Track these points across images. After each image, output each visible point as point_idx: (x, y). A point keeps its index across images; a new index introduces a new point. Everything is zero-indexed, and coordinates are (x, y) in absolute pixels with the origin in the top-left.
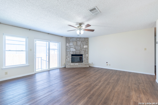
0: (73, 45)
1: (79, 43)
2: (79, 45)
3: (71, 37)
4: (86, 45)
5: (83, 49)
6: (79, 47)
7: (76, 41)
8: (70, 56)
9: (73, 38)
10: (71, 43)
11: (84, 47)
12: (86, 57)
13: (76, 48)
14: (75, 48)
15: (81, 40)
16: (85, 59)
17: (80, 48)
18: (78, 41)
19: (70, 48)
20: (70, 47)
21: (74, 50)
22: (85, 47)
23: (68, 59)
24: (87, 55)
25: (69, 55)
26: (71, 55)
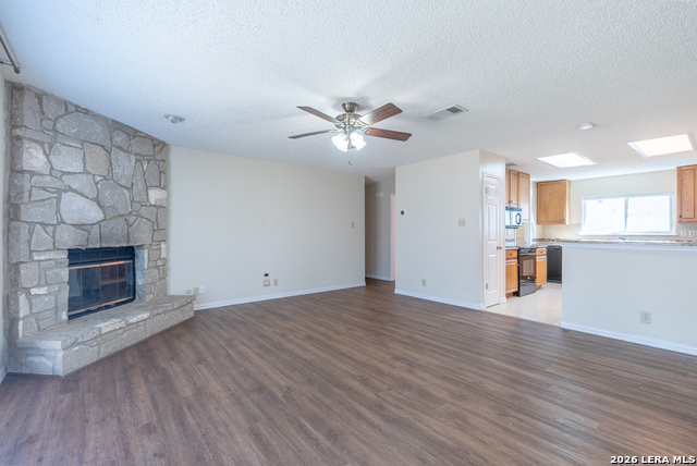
0: (86, 172)
1: (125, 166)
2: (123, 182)
3: (66, 104)
4: (159, 187)
5: (143, 211)
6: (126, 192)
7: (107, 143)
8: (58, 263)
9: (86, 112)
10: (64, 150)
11: (152, 202)
12: (159, 263)
13: (107, 200)
14: (97, 201)
15: (135, 148)
16: (156, 271)
17: (132, 201)
18: (120, 148)
19: (59, 191)
20: (58, 184)
21: (93, 214)
22: (155, 196)
23: (43, 291)
24: (163, 246)
25: (52, 255)
26: (64, 255)
